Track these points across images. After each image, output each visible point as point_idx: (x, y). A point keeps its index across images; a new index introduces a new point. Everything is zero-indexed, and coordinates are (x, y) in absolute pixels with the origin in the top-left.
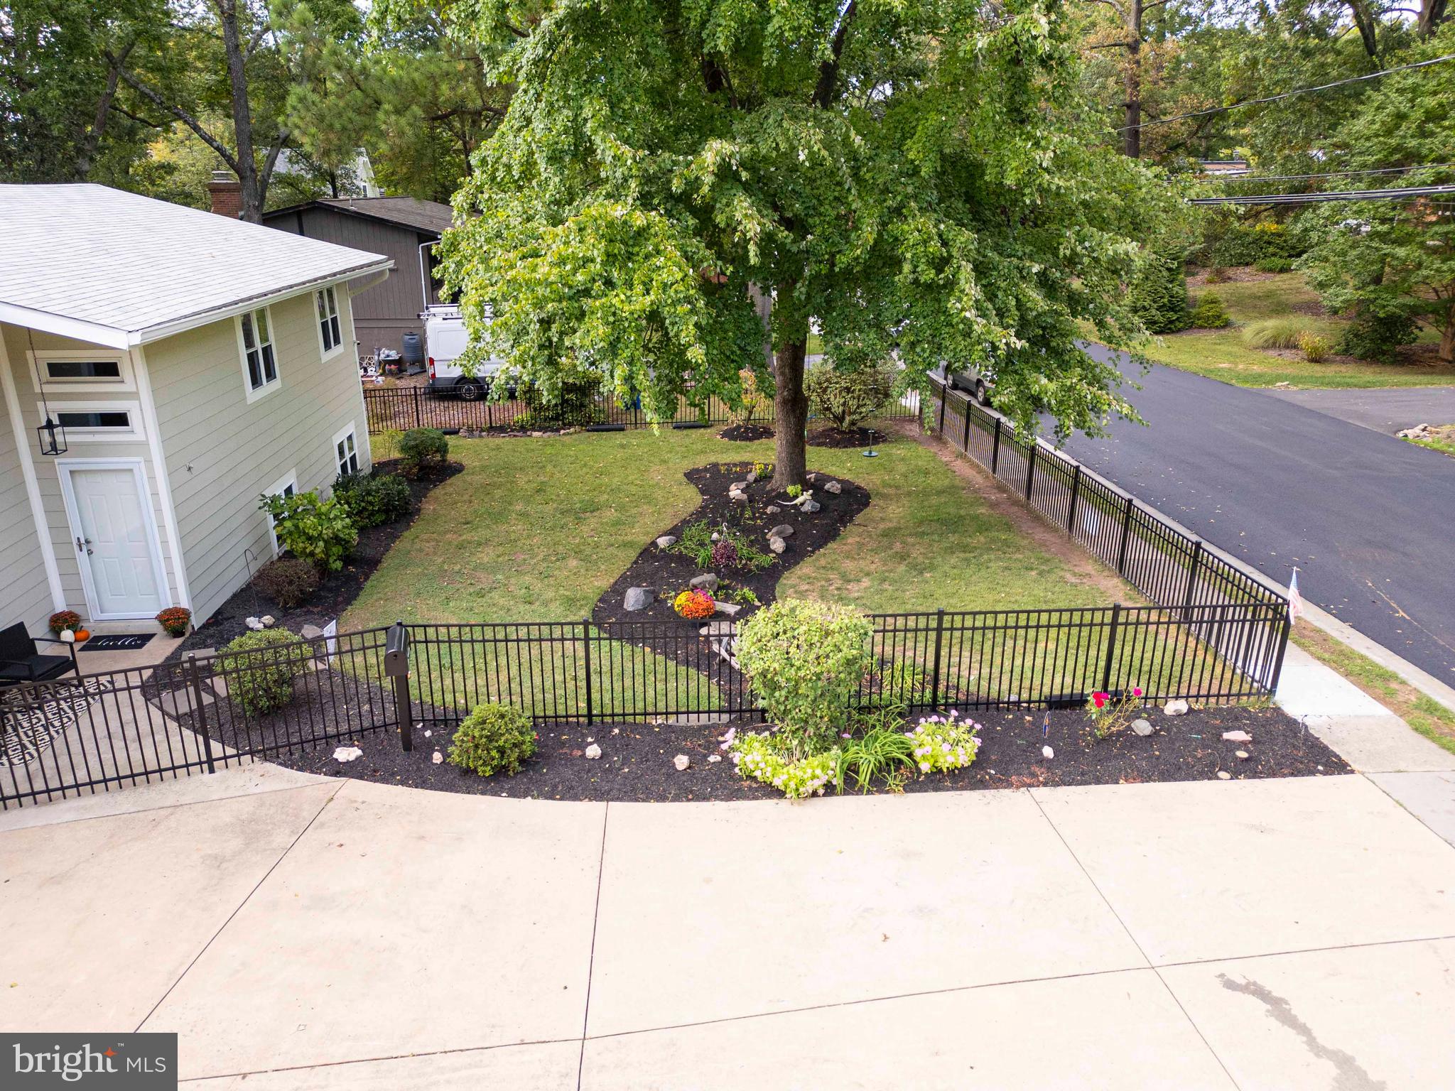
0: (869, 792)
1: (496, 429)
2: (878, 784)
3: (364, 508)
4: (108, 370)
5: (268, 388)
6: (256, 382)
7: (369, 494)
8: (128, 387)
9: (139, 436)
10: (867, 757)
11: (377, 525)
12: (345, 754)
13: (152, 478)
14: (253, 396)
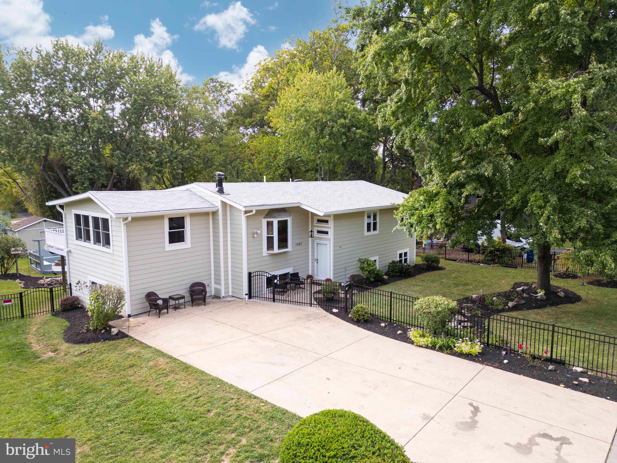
0: (437, 351)
1: (469, 261)
2: (441, 349)
3: (393, 270)
4: (327, 222)
5: (372, 232)
6: (369, 230)
7: (396, 266)
8: (329, 226)
9: (329, 237)
10: (440, 342)
11: (397, 276)
12: (335, 310)
13: (330, 247)
14: (366, 233)
